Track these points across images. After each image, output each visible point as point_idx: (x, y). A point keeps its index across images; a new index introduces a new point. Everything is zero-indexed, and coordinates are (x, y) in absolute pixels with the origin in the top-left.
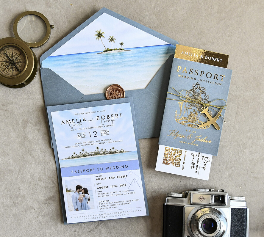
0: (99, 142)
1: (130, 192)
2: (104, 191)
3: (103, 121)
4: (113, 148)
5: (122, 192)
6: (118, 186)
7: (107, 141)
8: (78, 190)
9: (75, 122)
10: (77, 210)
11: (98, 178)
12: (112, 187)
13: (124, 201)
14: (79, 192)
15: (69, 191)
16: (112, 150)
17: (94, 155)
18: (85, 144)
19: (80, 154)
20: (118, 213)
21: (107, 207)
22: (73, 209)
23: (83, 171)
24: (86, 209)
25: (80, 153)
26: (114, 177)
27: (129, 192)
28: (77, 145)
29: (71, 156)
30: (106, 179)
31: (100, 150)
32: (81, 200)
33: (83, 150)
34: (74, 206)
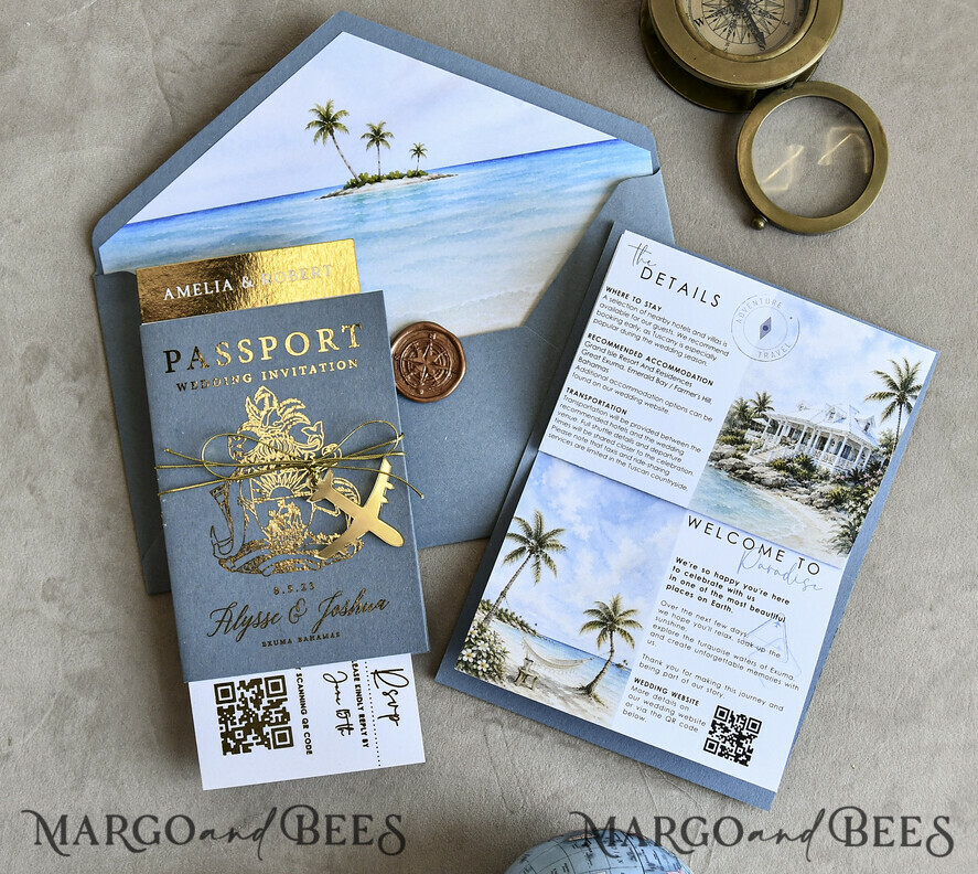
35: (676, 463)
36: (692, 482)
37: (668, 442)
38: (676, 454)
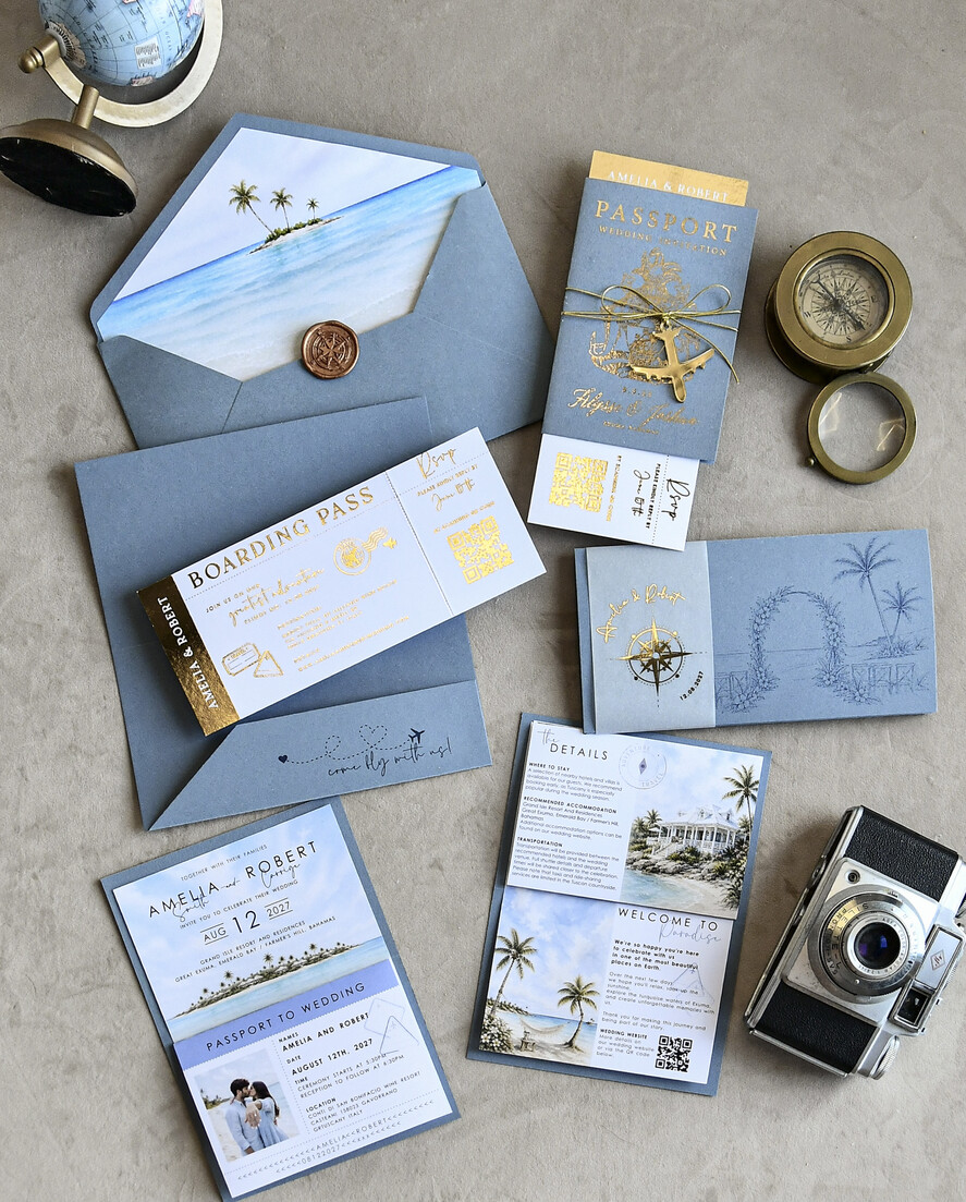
0: (267, 941)
1: (389, 1057)
2: (313, 1075)
3: (267, 876)
4: (313, 947)
5: (364, 1063)
6: (350, 1049)
7: (291, 932)
8: (239, 1093)
9: (188, 899)
10: (250, 1151)
11: (286, 1043)
12: (332, 1057)
13: (378, 1089)
14: (242, 1099)
15: (214, 1103)
16: (311, 952)
17: (261, 981)
18: (228, 956)
19: (220, 988)
20: (370, 1126)
21: (334, 1119)
22: (237, 1150)
23: (238, 1035)
24: (275, 1143)
25: (222, 985)
26: (332, 1029)
27: (385, 1059)
28: (206, 965)
29: (196, 1002)
30: (309, 1039)
31: (275, 962)
32: (252, 1119)
33: (228, 975)
34: (240, 1144)
35: (603, 872)
36: (618, 883)
37: (595, 859)
38: (602, 866)
